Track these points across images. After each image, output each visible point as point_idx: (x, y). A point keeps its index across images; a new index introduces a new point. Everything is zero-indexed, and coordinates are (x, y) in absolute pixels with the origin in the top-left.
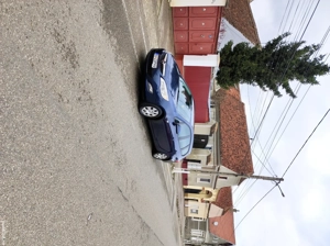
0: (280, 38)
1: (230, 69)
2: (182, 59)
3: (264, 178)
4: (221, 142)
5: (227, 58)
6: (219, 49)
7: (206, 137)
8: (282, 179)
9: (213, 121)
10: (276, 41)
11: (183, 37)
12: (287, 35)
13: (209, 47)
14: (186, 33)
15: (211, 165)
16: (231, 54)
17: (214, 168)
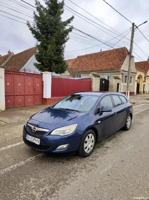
0: (31, 29)
1: (53, 64)
2: (46, 99)
3: (132, 37)
4: (104, 70)
5: (46, 67)
6: (39, 72)
7: (102, 80)
8: (133, 24)
9: (90, 76)
10: (33, 32)
11: (30, 99)
12: (28, 24)
13: (37, 80)
14: (26, 97)
15: (120, 76)
16: (43, 63)
17: (122, 74)
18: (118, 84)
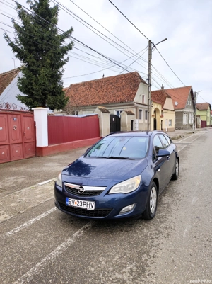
0: (11, 44)
2: (41, 148)
3: (150, 58)
4: (112, 103)
5: (37, 100)
6: (25, 107)
7: (112, 116)
8: (150, 41)
9: (97, 111)
10: (15, 49)
11: (17, 150)
12: (7, 37)
13: (26, 120)
14: (12, 146)
15: (134, 111)
16: (31, 95)
17: (136, 108)
18: (132, 121)
